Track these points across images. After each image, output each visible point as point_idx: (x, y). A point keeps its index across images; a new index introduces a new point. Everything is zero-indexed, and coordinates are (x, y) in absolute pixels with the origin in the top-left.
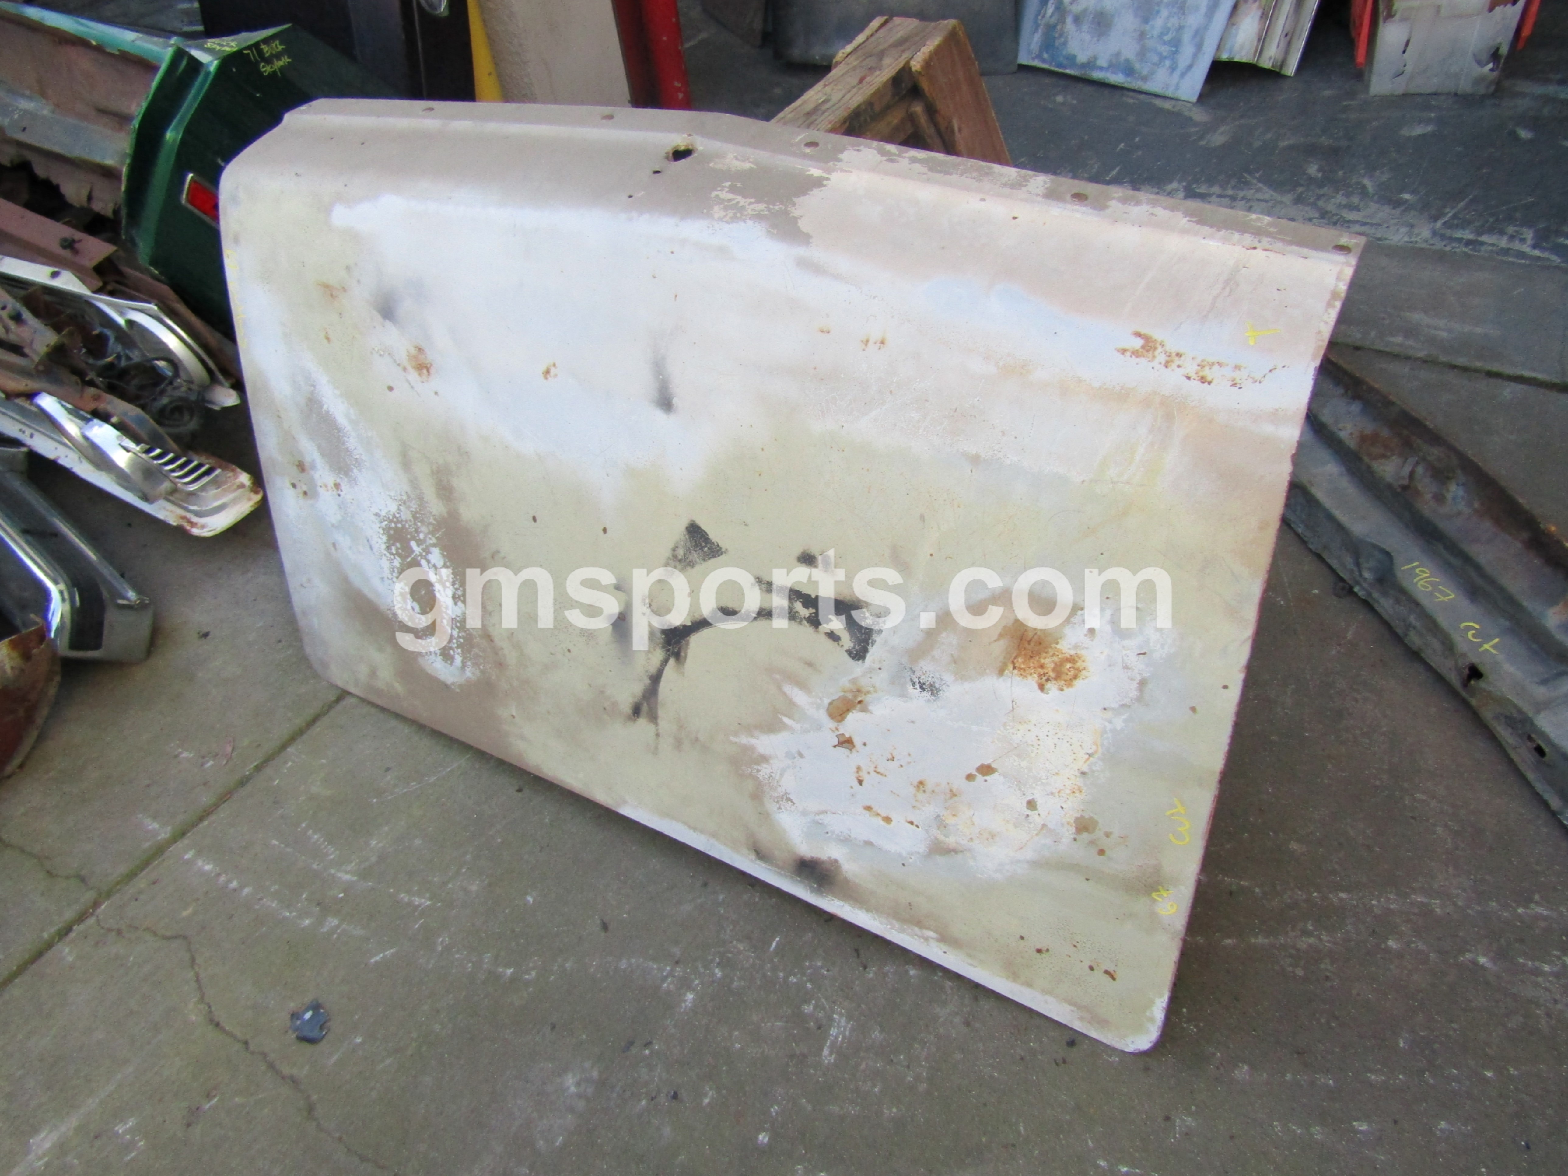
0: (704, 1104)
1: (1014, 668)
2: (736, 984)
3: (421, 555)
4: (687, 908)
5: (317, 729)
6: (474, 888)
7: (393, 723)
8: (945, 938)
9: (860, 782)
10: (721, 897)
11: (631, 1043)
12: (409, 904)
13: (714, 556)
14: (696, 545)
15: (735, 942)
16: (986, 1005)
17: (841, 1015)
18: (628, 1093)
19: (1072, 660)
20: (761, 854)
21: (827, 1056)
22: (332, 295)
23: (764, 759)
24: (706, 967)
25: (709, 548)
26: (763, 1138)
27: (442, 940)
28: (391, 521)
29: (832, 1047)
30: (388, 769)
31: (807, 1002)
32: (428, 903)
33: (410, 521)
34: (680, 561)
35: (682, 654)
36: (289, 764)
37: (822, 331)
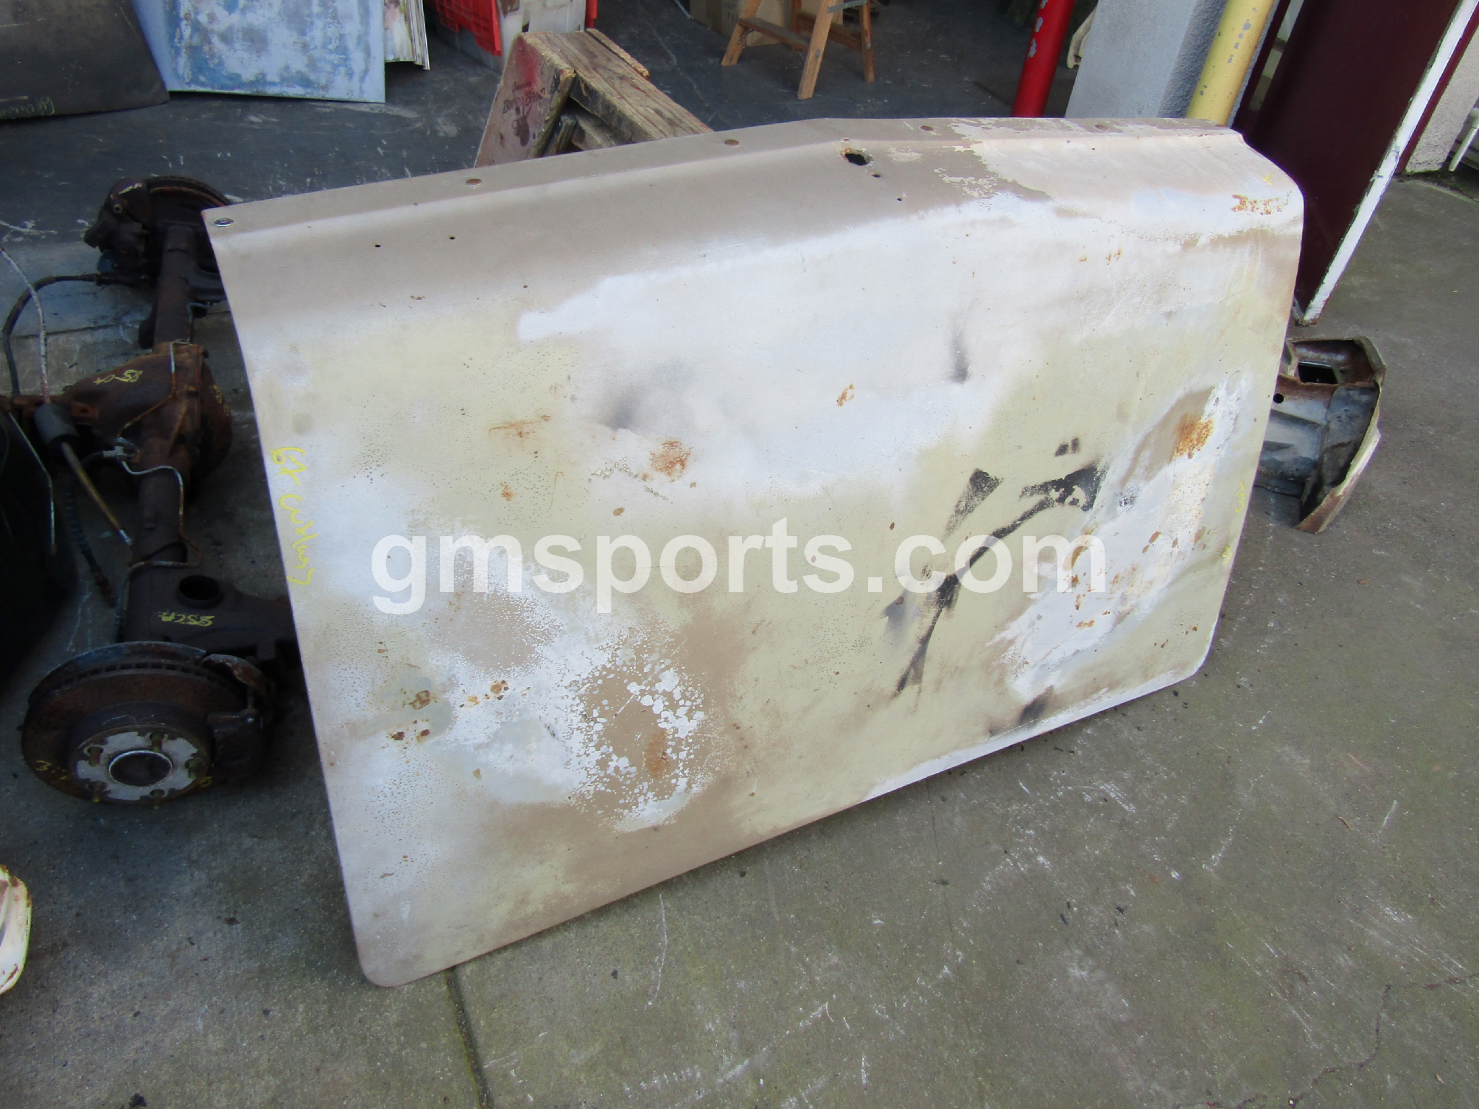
0: (1134, 895)
1: (1178, 451)
2: (1045, 827)
3: (643, 693)
4: (958, 820)
5: (481, 1025)
6: (835, 960)
7: (547, 944)
8: (1112, 686)
9: (1077, 607)
10: (962, 795)
11: (1062, 916)
12: (816, 1022)
13: (992, 491)
14: (978, 489)
15: (1009, 809)
16: (1131, 713)
17: (1103, 785)
18: (1104, 938)
19: (1206, 426)
20: (993, 731)
21: (1130, 808)
22: (520, 434)
23: (1011, 642)
24: (1022, 837)
25: (988, 487)
26: (1175, 875)
27: (878, 1010)
28: (596, 679)
29: (1124, 802)
30: (615, 974)
31: (1082, 796)
32: (826, 1005)
33: (632, 660)
34: (961, 513)
35: (954, 598)
36: (513, 1073)
37: (1082, 261)
